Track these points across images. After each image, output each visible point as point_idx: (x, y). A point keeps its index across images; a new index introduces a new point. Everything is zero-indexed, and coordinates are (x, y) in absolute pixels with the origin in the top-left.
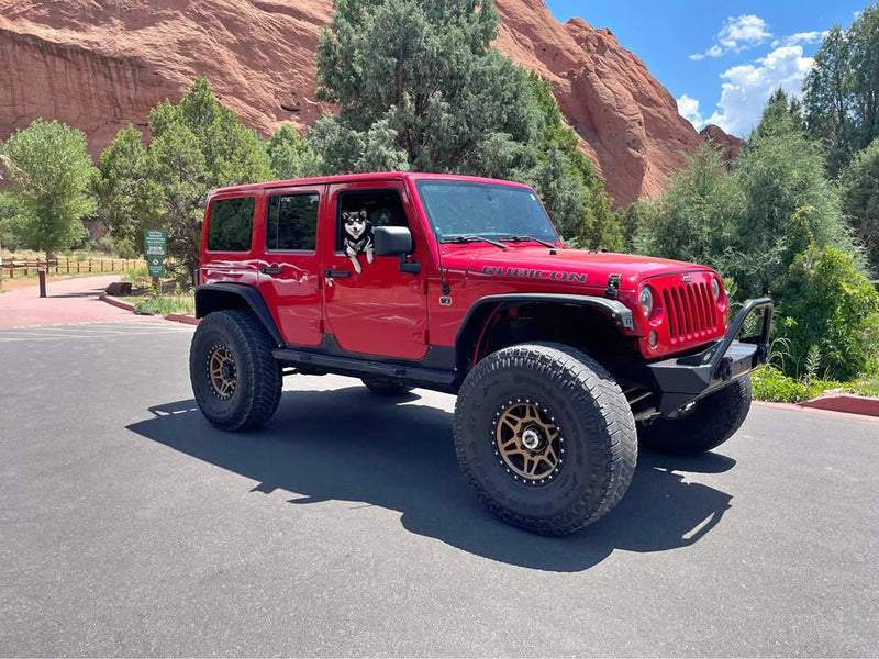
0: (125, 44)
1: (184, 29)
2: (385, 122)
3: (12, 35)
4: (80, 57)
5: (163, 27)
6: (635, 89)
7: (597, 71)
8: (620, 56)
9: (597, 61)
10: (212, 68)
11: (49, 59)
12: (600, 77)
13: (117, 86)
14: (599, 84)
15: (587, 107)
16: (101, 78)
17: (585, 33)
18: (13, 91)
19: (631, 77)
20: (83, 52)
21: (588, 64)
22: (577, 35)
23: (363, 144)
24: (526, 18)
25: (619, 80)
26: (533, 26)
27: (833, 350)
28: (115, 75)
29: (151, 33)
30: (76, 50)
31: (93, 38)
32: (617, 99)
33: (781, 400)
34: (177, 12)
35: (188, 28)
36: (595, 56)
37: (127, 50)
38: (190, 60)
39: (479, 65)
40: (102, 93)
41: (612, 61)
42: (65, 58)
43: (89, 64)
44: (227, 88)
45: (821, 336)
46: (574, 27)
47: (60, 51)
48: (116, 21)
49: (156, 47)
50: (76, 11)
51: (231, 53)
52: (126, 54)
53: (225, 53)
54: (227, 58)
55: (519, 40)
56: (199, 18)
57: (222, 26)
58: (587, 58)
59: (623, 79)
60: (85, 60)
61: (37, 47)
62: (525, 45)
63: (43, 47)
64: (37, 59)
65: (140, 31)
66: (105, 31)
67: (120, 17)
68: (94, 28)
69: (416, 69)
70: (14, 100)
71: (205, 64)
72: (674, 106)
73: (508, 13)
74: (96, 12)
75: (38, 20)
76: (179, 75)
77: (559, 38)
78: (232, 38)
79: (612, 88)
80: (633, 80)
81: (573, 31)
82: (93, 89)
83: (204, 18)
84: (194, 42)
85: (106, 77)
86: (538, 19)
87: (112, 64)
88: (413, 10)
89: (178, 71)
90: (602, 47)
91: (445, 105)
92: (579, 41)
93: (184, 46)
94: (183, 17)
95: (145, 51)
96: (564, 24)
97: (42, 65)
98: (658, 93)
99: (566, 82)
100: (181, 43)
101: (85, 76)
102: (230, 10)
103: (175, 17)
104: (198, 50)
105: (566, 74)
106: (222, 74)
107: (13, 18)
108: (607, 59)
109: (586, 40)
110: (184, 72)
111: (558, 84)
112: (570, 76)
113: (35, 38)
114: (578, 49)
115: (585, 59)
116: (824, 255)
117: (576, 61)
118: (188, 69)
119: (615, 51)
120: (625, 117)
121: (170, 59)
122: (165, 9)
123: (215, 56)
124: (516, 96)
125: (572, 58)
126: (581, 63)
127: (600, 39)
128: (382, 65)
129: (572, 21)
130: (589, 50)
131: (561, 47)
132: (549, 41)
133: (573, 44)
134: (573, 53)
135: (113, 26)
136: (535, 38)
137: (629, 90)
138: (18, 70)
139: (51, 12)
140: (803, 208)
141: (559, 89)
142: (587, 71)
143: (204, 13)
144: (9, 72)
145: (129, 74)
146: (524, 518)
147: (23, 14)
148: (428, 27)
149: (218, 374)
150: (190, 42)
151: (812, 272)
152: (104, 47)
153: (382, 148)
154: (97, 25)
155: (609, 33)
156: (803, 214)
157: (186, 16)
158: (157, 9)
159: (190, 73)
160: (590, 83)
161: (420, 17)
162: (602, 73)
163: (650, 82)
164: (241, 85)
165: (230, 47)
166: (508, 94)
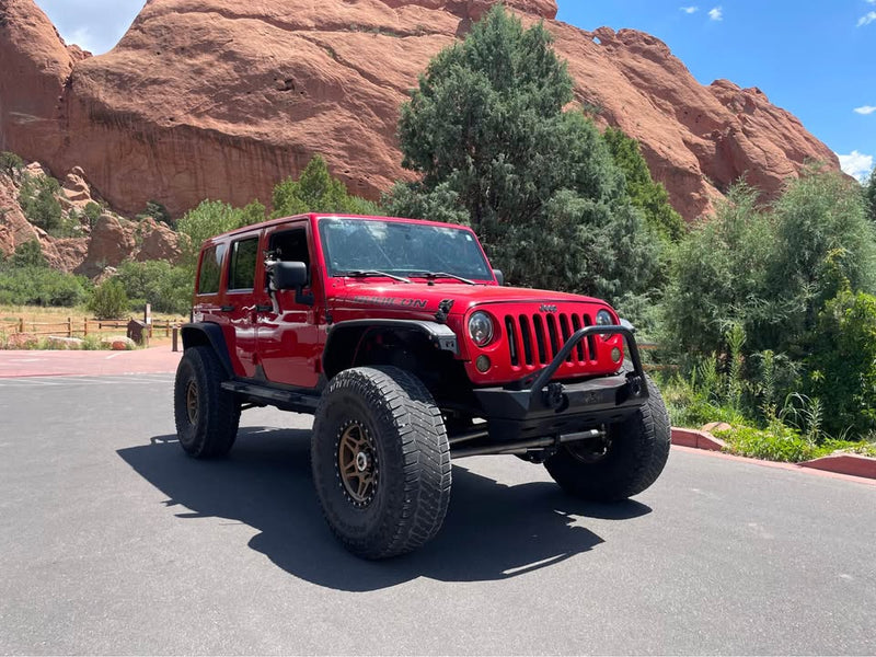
0: (289, 134)
1: (339, 118)
2: (446, 184)
3: (198, 130)
4: (252, 147)
5: (323, 118)
6: (788, 147)
7: (744, 131)
8: (771, 114)
9: (744, 120)
10: (363, 150)
11: (226, 149)
12: (748, 136)
13: (281, 170)
14: (746, 143)
15: (734, 167)
16: (268, 164)
17: (730, 94)
18: (196, 178)
19: (784, 135)
20: (255, 142)
21: (734, 124)
22: (722, 96)
23: (426, 205)
24: (666, 83)
25: (770, 139)
26: (674, 90)
27: (865, 407)
28: (280, 161)
29: (311, 124)
30: (249, 141)
31: (263, 130)
32: (767, 158)
33: (780, 459)
34: (335, 103)
35: (343, 117)
36: (743, 115)
37: (290, 139)
38: (344, 144)
39: (545, 126)
40: (270, 178)
41: (762, 120)
42: (240, 149)
43: (259, 152)
44: (374, 168)
45: (852, 391)
46: (719, 88)
47: (236, 142)
48: (283, 114)
49: (315, 135)
50: (250, 107)
51: (380, 137)
52: (289, 142)
53: (375, 137)
54: (376, 141)
55: (659, 106)
56: (353, 107)
57: (372, 113)
58: (734, 118)
59: (775, 137)
60: (256, 149)
61: (217, 139)
62: (665, 110)
63: (221, 139)
64: (216, 150)
65: (303, 122)
66: (273, 123)
67: (287, 111)
68: (265, 121)
69: (481, 134)
70: (196, 186)
71: (356, 148)
72: (836, 162)
73: (646, 80)
74: (267, 107)
75: (219, 117)
76: (334, 159)
77: (702, 99)
78: (380, 122)
79: (761, 146)
80: (786, 137)
81: (718, 92)
82: (261, 174)
83: (357, 107)
84: (348, 129)
85: (272, 163)
86: (680, 83)
87: (278, 152)
88: (479, 80)
89: (332, 156)
90: (750, 106)
91: (511, 166)
92: (724, 101)
93: (339, 133)
94: (339, 107)
95: (307, 140)
96: (708, 85)
97: (221, 154)
98: (816, 150)
99: (711, 143)
100: (336, 130)
101: (255, 162)
102: (380, 98)
103: (332, 108)
104: (351, 136)
105: (709, 135)
106: (370, 155)
107: (199, 116)
108: (757, 117)
109: (733, 100)
110: (338, 156)
111: (701, 146)
112: (714, 137)
113: (215, 132)
114: (723, 109)
115: (732, 119)
116: (856, 302)
117: (722, 122)
118: (342, 152)
119: (765, 110)
120: (777, 176)
121: (326, 145)
122: (324, 101)
123: (366, 140)
124: (587, 154)
125: (717, 119)
126: (727, 124)
127: (748, 99)
128: (448, 132)
129: (716, 83)
130: (735, 110)
131: (705, 108)
132: (691, 104)
133: (718, 105)
134: (718, 114)
135: (281, 119)
136: (675, 102)
137: (782, 147)
138: (202, 160)
139: (229, 110)
140: (835, 251)
141: (702, 150)
142: (733, 131)
143: (357, 102)
144: (194, 162)
145: (292, 160)
146: (349, 539)
147: (207, 112)
148: (493, 95)
149: (193, 404)
150: (344, 129)
151: (843, 320)
152: (273, 138)
153: (443, 209)
154: (267, 118)
155: (758, 92)
156: (836, 258)
157: (342, 106)
158: (317, 102)
159: (343, 156)
160: (736, 143)
161: (486, 87)
162: (749, 132)
163: (807, 139)
164: (387, 164)
165: (379, 130)
166: (577, 153)
